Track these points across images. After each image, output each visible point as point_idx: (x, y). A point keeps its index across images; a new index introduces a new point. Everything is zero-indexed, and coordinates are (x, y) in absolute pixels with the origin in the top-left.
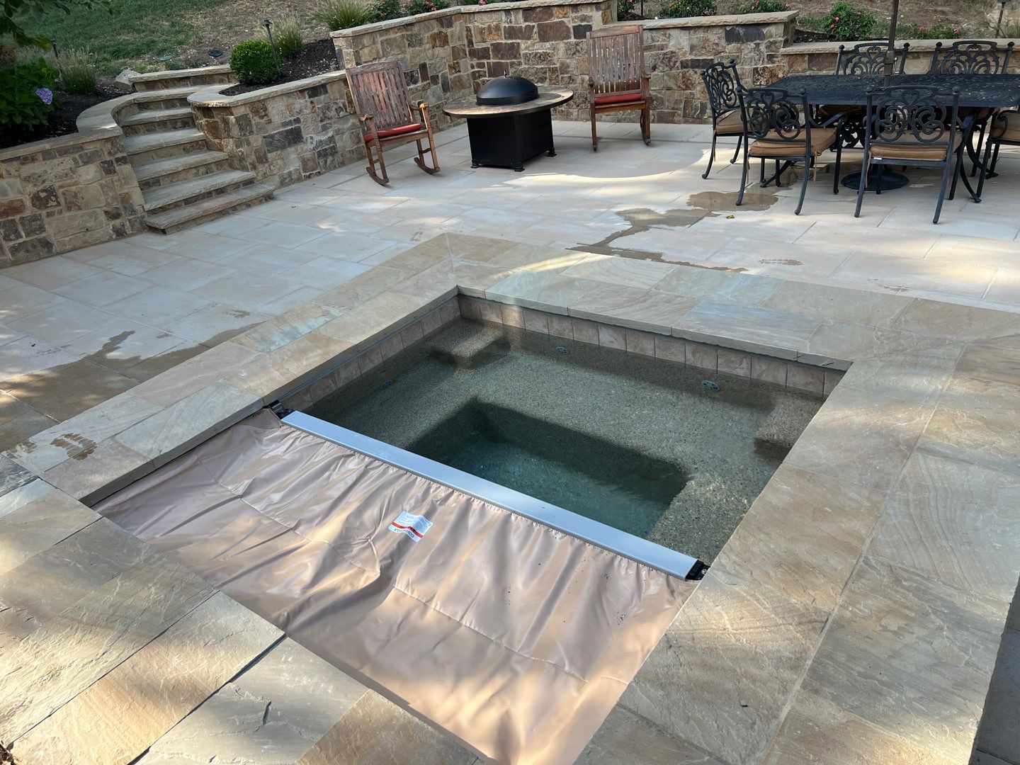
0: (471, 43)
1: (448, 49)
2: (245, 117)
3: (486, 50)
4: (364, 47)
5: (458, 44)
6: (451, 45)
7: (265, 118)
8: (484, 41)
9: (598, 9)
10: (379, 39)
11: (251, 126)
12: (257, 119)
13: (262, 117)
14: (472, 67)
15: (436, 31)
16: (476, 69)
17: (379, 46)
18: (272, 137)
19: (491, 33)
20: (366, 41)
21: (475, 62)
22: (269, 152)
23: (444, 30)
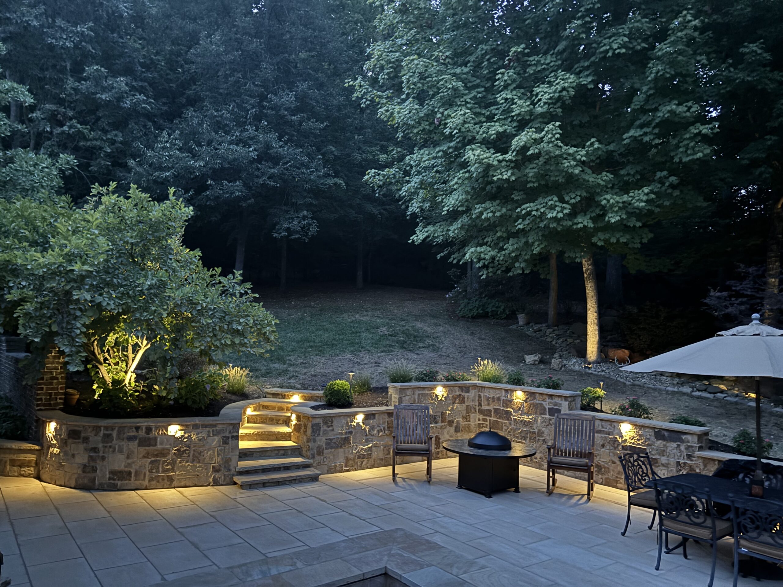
0: (480, 405)
1: (464, 406)
2: (318, 425)
3: (490, 411)
4: (407, 395)
5: (471, 404)
6: (467, 404)
7: (331, 428)
8: (489, 405)
9: (566, 400)
10: (417, 392)
11: (320, 431)
12: (325, 428)
13: (328, 427)
14: (479, 420)
15: (457, 393)
16: (481, 422)
17: (416, 397)
18: (331, 440)
19: (494, 401)
20: (409, 392)
21: (481, 417)
22: (326, 449)
23: (463, 394)
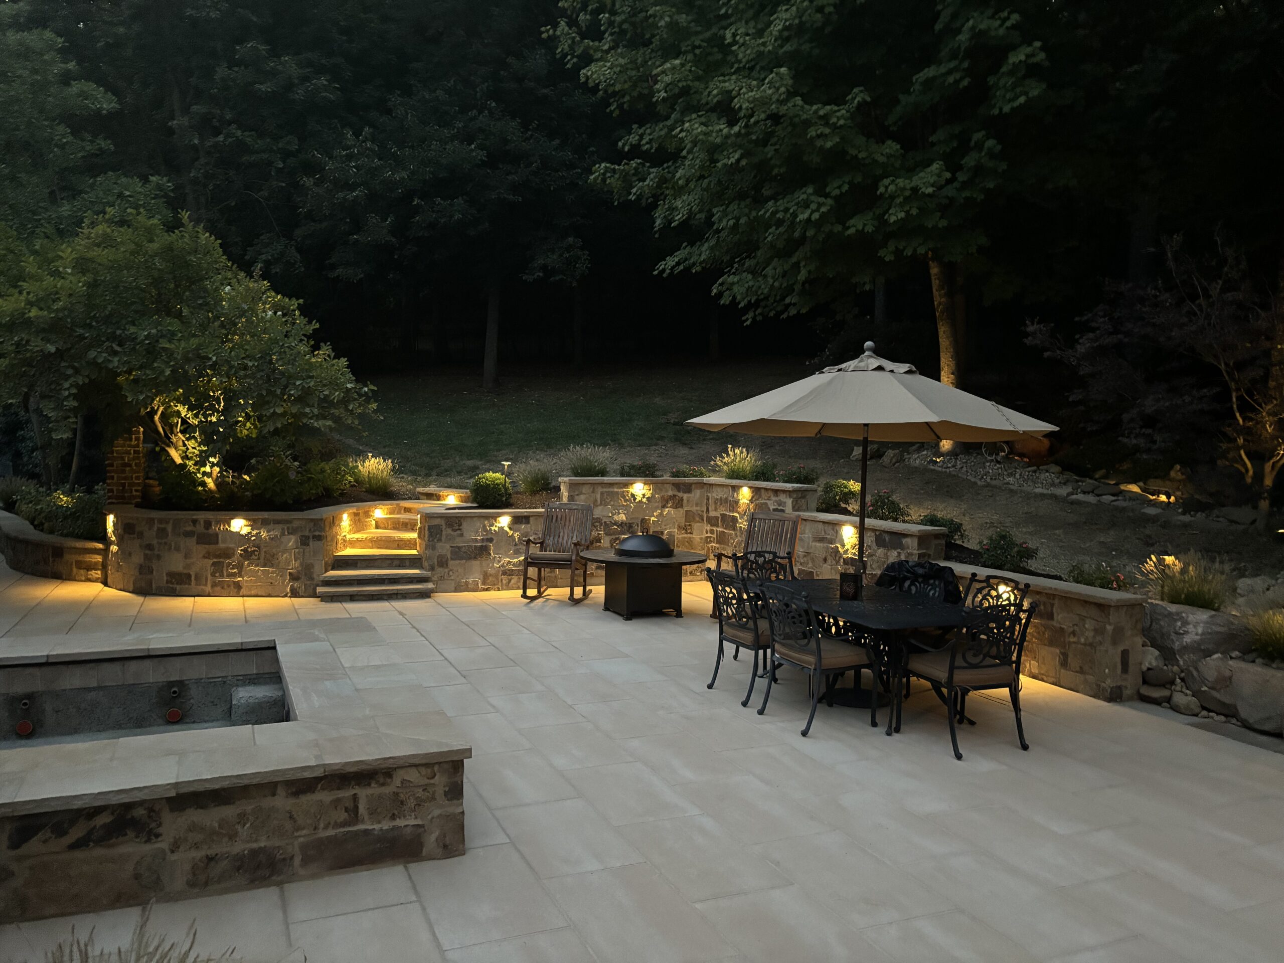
2: (438, 527)
4: (581, 493)
7: (459, 532)
9: (790, 497)
10: (600, 490)
11: (441, 535)
12: (449, 531)
13: (455, 530)
15: (670, 493)
16: (709, 535)
17: (598, 496)
18: (459, 548)
19: (721, 504)
20: (585, 489)
21: (709, 528)
22: (452, 559)
23: (680, 494)
